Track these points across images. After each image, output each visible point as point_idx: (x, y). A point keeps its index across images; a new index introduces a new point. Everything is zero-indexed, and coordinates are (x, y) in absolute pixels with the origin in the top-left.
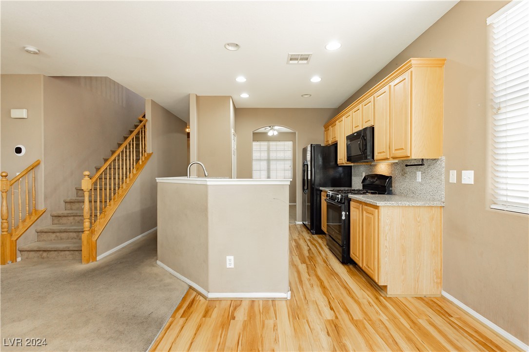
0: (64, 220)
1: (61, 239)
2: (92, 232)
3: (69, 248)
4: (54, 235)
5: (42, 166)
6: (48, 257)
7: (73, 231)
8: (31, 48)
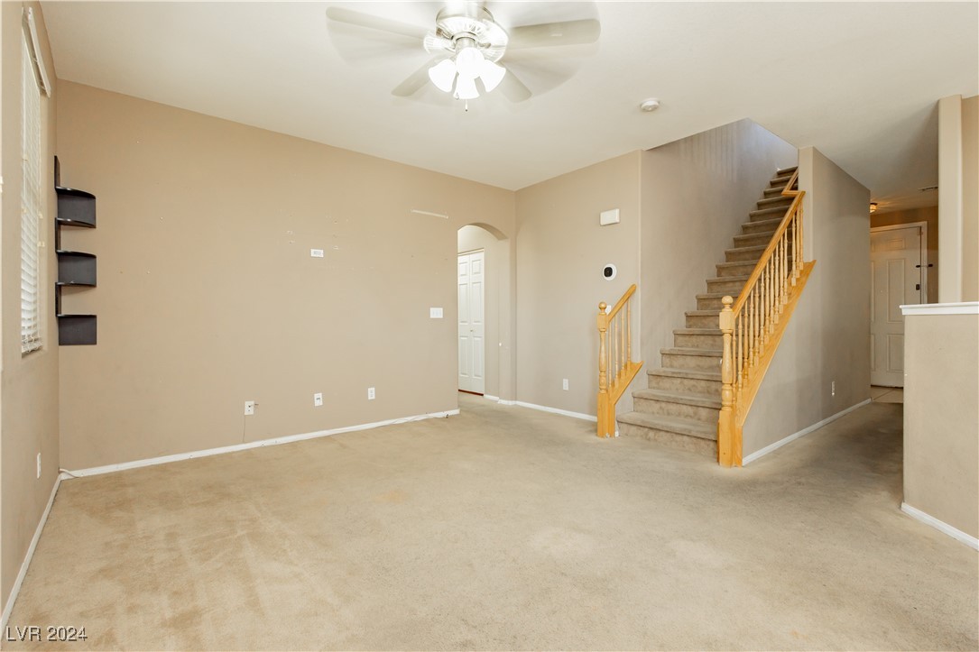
0: (666, 383)
1: (669, 414)
2: (734, 409)
3: (690, 431)
4: (657, 406)
5: (639, 293)
6: (656, 440)
7: (689, 403)
8: (650, 102)
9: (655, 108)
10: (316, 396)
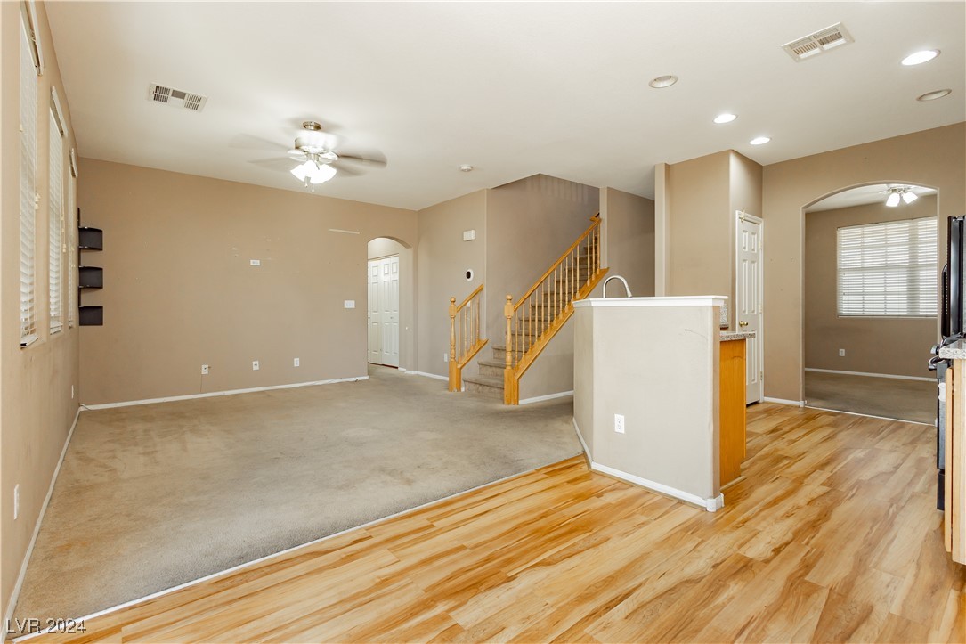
2: (514, 368)
4: (490, 370)
5: (485, 290)
8: (465, 167)
9: (469, 170)
10: (254, 363)
